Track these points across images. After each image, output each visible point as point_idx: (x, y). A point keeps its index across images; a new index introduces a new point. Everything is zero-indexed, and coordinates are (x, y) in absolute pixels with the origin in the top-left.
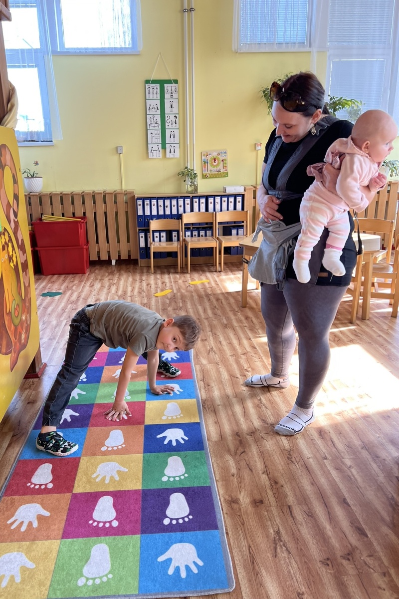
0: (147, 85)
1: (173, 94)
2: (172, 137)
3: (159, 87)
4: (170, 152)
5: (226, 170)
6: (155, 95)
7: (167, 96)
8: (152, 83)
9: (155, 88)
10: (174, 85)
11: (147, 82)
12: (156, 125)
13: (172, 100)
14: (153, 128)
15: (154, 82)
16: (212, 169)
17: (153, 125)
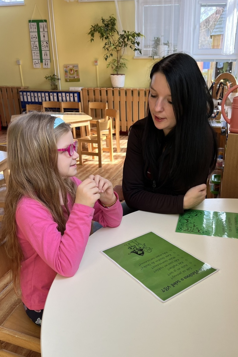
0: (29, 23)
1: (45, 29)
2: (46, 55)
3: (36, 25)
4: (45, 65)
5: (78, 77)
6: (34, 29)
7: (41, 30)
8: (32, 22)
9: (34, 25)
10: (45, 23)
11: (30, 21)
12: (36, 48)
13: (44, 33)
14: (34, 49)
15: (34, 21)
16: (70, 76)
17: (35, 48)
